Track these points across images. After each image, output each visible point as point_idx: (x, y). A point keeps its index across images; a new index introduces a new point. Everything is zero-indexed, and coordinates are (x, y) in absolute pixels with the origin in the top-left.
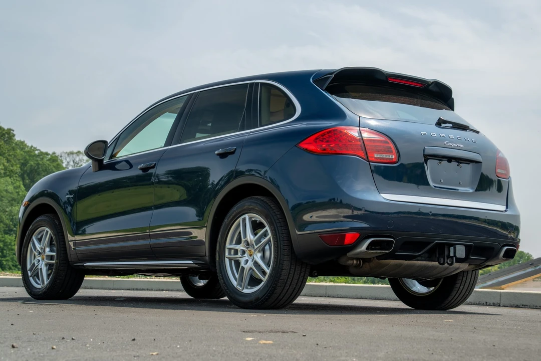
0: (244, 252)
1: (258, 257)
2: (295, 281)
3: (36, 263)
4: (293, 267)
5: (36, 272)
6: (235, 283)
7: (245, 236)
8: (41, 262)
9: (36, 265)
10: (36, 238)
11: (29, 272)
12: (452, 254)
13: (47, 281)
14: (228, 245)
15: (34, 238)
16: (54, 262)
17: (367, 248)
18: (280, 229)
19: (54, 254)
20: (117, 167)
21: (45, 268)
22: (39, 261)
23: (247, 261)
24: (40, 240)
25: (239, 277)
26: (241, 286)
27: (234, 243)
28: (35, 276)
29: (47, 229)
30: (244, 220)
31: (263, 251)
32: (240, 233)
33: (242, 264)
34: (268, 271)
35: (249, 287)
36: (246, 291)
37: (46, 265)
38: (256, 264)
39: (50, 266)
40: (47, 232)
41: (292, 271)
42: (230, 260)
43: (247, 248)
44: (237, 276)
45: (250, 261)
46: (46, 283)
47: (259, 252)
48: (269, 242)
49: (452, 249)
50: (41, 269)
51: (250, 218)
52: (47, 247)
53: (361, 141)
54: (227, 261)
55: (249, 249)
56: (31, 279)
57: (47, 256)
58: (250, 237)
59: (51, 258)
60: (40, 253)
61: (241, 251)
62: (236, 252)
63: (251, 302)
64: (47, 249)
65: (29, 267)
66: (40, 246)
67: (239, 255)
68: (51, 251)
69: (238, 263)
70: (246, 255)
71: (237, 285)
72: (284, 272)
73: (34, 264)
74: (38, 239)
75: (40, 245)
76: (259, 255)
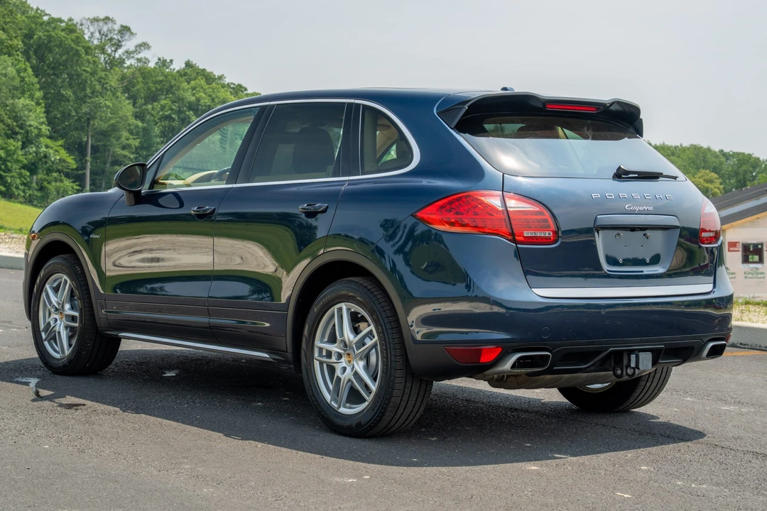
0: (340, 356)
1: (360, 366)
2: (411, 403)
3: (52, 323)
4: (408, 385)
5: (52, 335)
6: (328, 397)
7: (342, 335)
8: (58, 321)
9: (52, 325)
10: (50, 287)
11: (43, 334)
12: (633, 365)
13: (68, 350)
14: (318, 343)
15: (47, 286)
16: (77, 325)
17: (513, 367)
18: (390, 331)
19: (76, 314)
20: (161, 201)
21: (65, 332)
22: (56, 320)
23: (344, 369)
24: (56, 290)
25: (334, 388)
26: (336, 402)
27: (326, 340)
28: (51, 339)
29: (65, 277)
30: (340, 309)
31: (367, 357)
32: (334, 325)
33: (338, 373)
34: (374, 388)
35: (348, 405)
36: (343, 410)
37: (66, 327)
38: (356, 374)
39: (72, 330)
40: (66, 282)
41: (407, 391)
42: (321, 363)
43: (345, 351)
44: (331, 387)
45: (349, 370)
46: (67, 352)
47: (361, 359)
48: (375, 346)
49: (633, 357)
50: (59, 333)
51: (348, 309)
52: (66, 302)
53: (505, 213)
54: (317, 364)
55: (347, 352)
56: (46, 343)
57: (67, 316)
58: (348, 335)
59: (73, 319)
60: (57, 309)
61: (336, 354)
62: (329, 354)
63: (350, 427)
64: (67, 306)
65: (42, 326)
66: (56, 300)
67: (334, 359)
68: (72, 308)
69: (332, 370)
70: (343, 360)
71: (331, 401)
72: (396, 393)
73: (49, 323)
74: (54, 288)
75: (57, 297)
76: (362, 363)
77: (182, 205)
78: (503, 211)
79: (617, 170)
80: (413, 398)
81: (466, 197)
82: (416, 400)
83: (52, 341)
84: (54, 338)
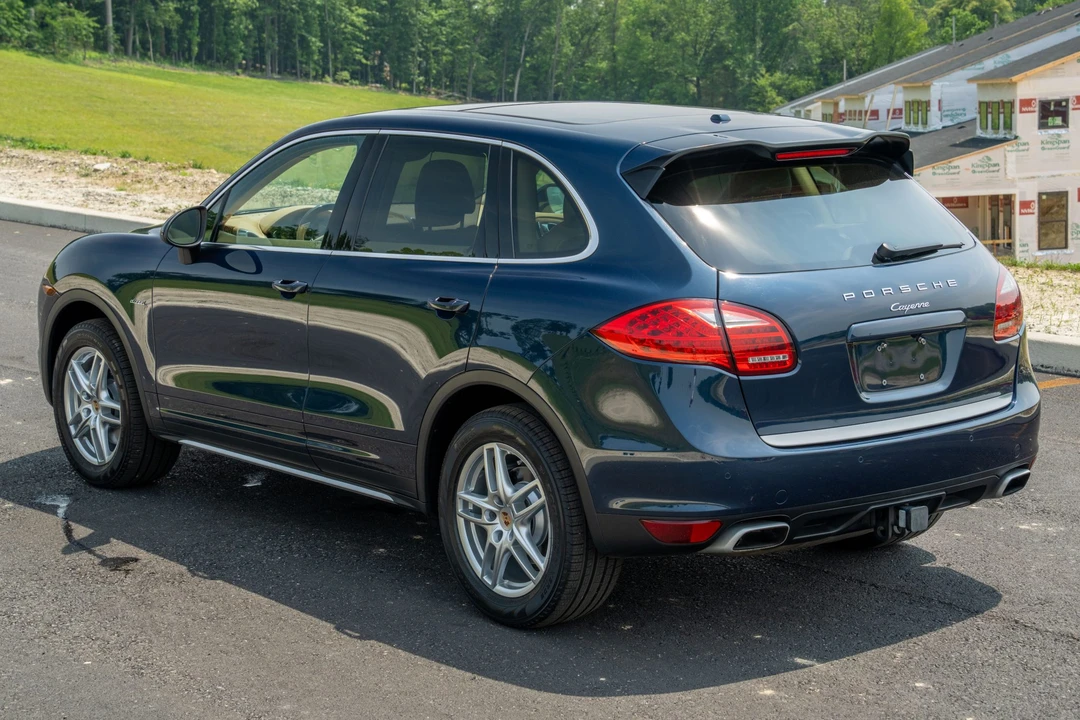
0: (493, 515)
1: (522, 533)
3: (83, 415)
4: (591, 564)
5: (86, 430)
6: (478, 569)
7: (496, 488)
8: (93, 413)
9: (84, 418)
10: (78, 364)
11: (72, 428)
12: (902, 524)
13: (109, 454)
14: (461, 494)
15: (73, 362)
16: (119, 422)
17: (736, 547)
18: (562, 492)
19: (117, 407)
21: (102, 431)
22: (89, 411)
23: (500, 534)
24: (87, 367)
25: (486, 556)
26: (490, 577)
27: (473, 489)
28: (84, 435)
29: (98, 353)
30: (491, 451)
31: (532, 521)
32: (484, 469)
33: (492, 538)
34: (542, 566)
35: (506, 582)
36: (499, 589)
37: (104, 423)
38: (516, 543)
39: (112, 429)
40: (99, 360)
41: (589, 571)
42: (467, 522)
43: (500, 508)
44: (482, 555)
45: (506, 534)
46: (108, 458)
47: (523, 524)
48: (542, 507)
49: (902, 514)
50: (94, 430)
51: (503, 452)
52: (102, 389)
53: (722, 332)
54: (461, 522)
55: (503, 510)
56: (77, 441)
57: (105, 409)
58: (505, 488)
59: (113, 412)
60: (89, 397)
61: (487, 513)
62: (478, 511)
63: (511, 614)
64: (104, 394)
65: (70, 417)
66: (87, 383)
67: (485, 519)
68: (111, 397)
69: (483, 533)
70: (497, 520)
71: (482, 576)
72: (572, 576)
73: (79, 415)
74: (83, 365)
75: (88, 378)
76: (524, 530)
77: (259, 270)
78: (718, 330)
79: (878, 250)
80: (598, 577)
81: (666, 309)
82: (602, 581)
83: (85, 438)
84: (87, 433)
